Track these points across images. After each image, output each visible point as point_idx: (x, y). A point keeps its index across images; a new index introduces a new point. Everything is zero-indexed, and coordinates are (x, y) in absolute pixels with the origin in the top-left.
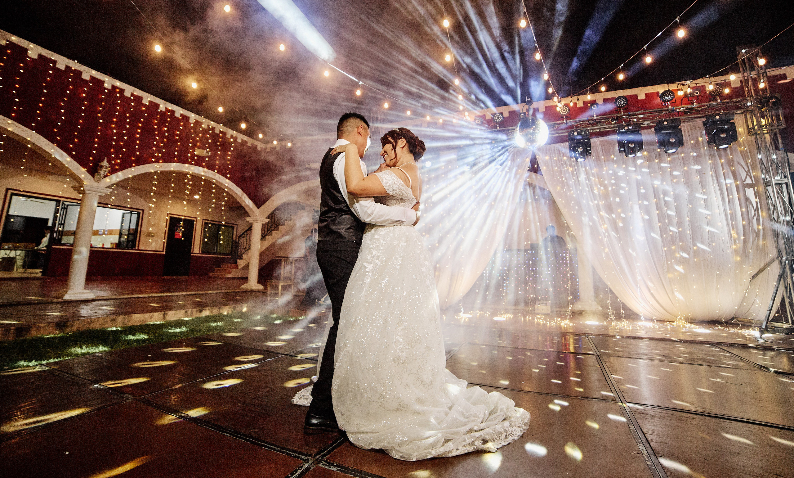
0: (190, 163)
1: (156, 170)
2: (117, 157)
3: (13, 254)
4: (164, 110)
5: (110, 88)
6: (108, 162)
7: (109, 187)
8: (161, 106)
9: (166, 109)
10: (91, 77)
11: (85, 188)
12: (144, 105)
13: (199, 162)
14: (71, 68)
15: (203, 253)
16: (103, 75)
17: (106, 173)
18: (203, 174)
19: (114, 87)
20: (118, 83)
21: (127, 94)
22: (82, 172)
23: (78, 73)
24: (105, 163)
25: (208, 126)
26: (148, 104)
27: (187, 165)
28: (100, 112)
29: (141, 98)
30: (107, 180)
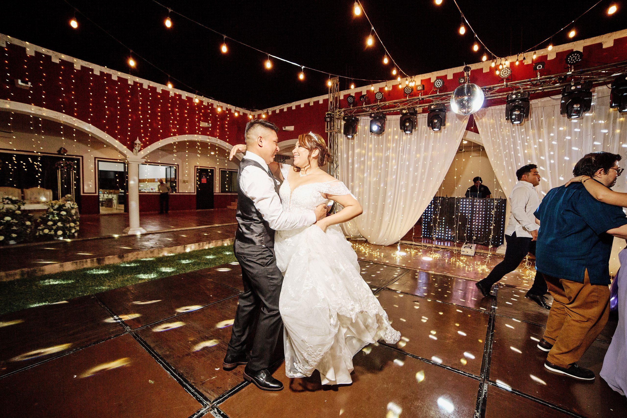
0: (198, 134)
1: (174, 141)
2: (146, 136)
3: (110, 196)
4: (173, 95)
5: (132, 84)
6: (139, 140)
7: (143, 158)
8: (171, 92)
9: (175, 94)
10: (118, 77)
11: (128, 160)
12: (159, 94)
13: (204, 132)
14: (104, 73)
15: (222, 192)
16: (126, 74)
17: (140, 148)
18: (208, 140)
19: (135, 83)
20: (138, 80)
21: (145, 87)
22: (124, 149)
23: (109, 76)
24: (138, 141)
25: (208, 103)
26: (161, 92)
27: (196, 135)
28: (128, 103)
29: (155, 89)
30: (142, 152)
